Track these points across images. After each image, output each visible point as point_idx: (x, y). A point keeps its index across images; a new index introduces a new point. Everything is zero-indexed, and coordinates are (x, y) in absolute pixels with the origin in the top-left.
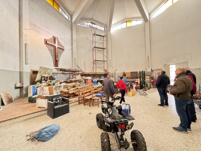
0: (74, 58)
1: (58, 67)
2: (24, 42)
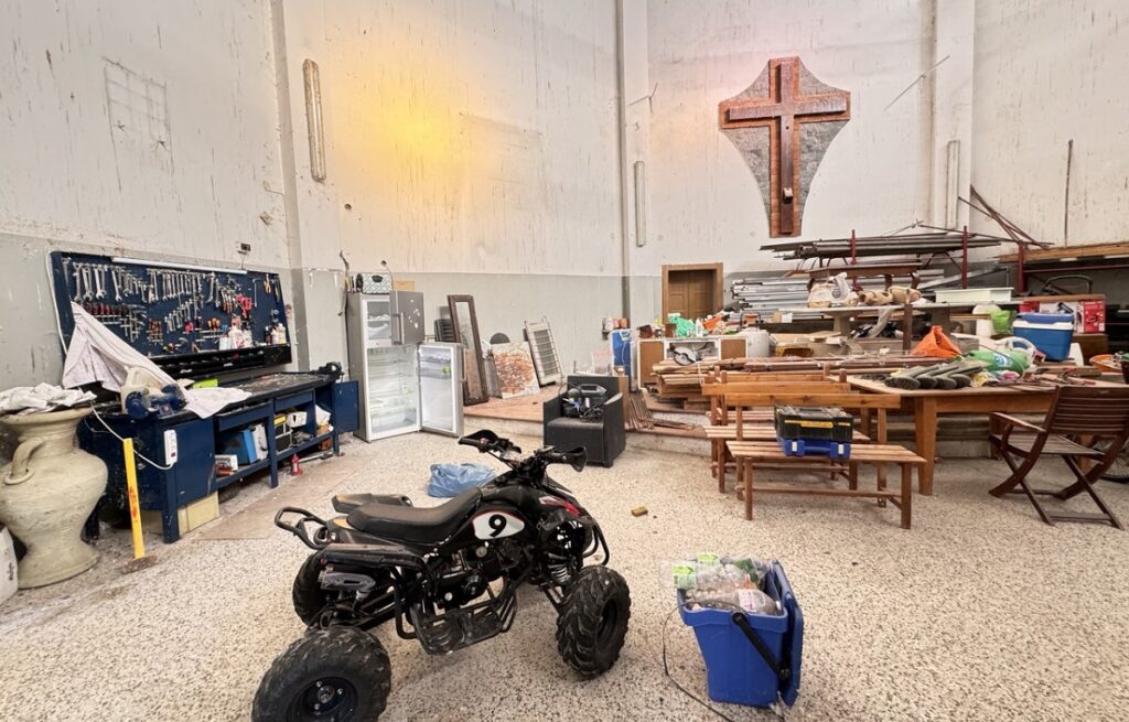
0: (941, 142)
1: (799, 234)
2: (631, 158)
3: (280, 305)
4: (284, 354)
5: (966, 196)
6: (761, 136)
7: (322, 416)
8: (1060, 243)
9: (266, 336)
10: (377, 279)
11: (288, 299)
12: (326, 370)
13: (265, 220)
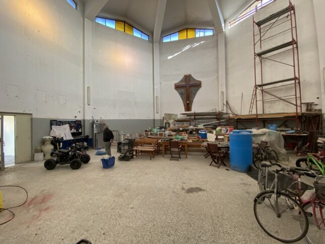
0: (220, 91)
1: (191, 111)
2: (155, 96)
3: (81, 125)
4: (81, 133)
5: (225, 103)
6: (183, 90)
7: (85, 144)
8: (240, 114)
9: (78, 130)
10: (97, 121)
11: (82, 125)
12: (87, 136)
13: (80, 112)
